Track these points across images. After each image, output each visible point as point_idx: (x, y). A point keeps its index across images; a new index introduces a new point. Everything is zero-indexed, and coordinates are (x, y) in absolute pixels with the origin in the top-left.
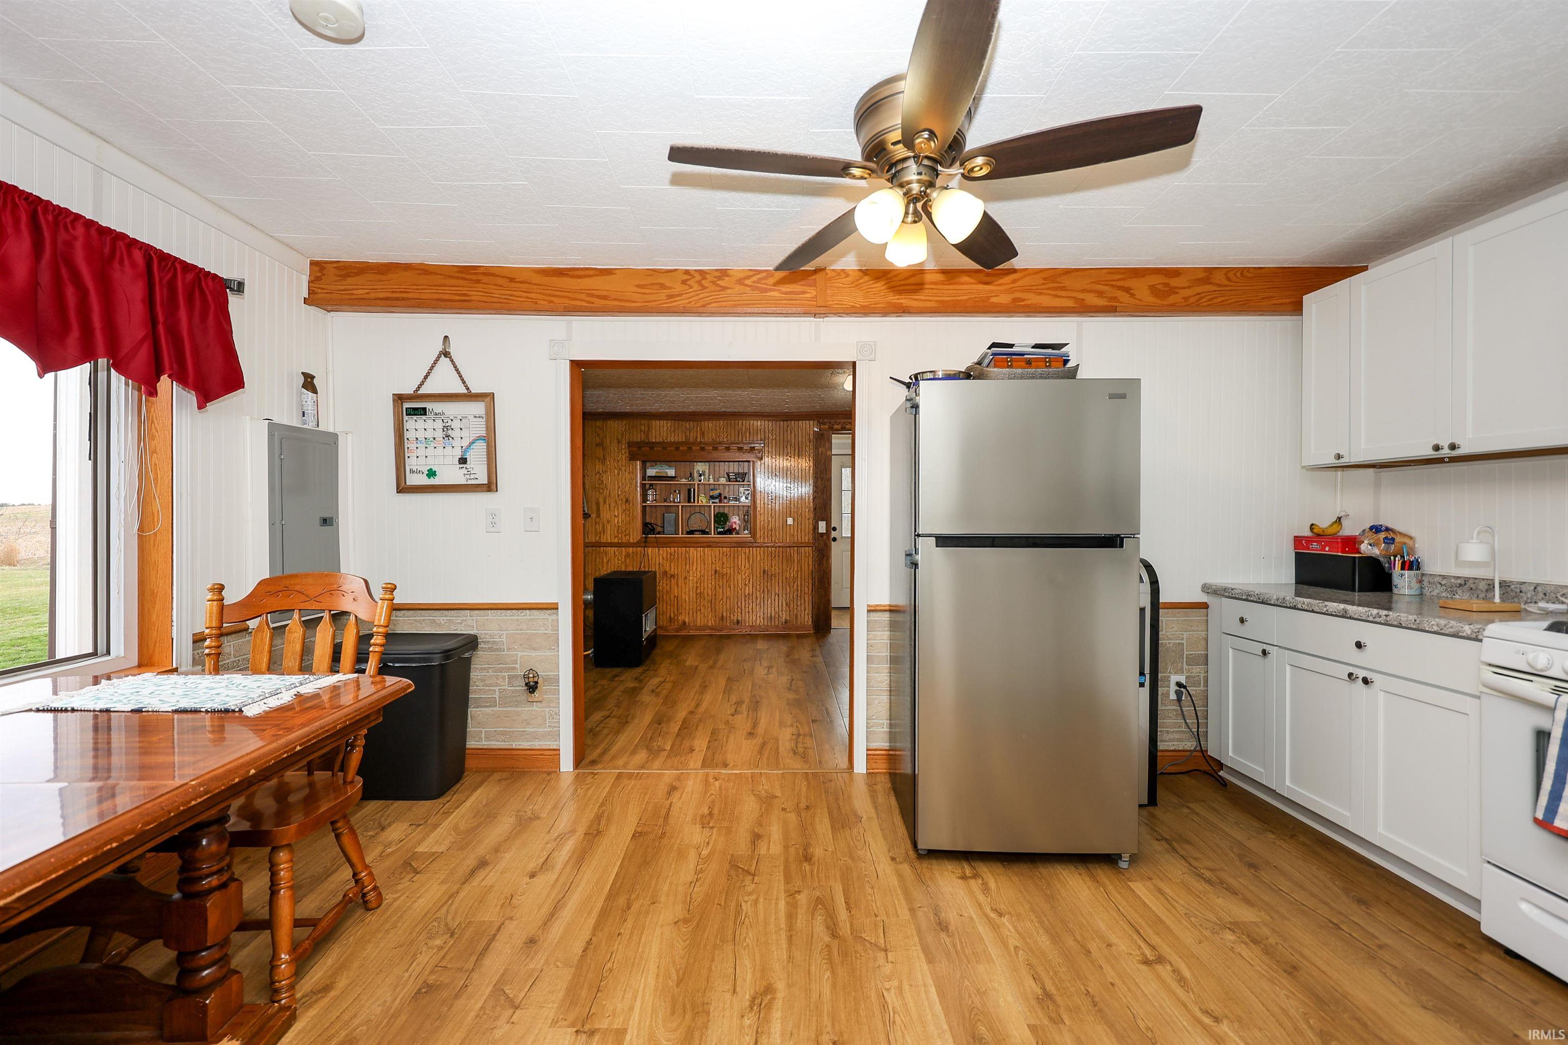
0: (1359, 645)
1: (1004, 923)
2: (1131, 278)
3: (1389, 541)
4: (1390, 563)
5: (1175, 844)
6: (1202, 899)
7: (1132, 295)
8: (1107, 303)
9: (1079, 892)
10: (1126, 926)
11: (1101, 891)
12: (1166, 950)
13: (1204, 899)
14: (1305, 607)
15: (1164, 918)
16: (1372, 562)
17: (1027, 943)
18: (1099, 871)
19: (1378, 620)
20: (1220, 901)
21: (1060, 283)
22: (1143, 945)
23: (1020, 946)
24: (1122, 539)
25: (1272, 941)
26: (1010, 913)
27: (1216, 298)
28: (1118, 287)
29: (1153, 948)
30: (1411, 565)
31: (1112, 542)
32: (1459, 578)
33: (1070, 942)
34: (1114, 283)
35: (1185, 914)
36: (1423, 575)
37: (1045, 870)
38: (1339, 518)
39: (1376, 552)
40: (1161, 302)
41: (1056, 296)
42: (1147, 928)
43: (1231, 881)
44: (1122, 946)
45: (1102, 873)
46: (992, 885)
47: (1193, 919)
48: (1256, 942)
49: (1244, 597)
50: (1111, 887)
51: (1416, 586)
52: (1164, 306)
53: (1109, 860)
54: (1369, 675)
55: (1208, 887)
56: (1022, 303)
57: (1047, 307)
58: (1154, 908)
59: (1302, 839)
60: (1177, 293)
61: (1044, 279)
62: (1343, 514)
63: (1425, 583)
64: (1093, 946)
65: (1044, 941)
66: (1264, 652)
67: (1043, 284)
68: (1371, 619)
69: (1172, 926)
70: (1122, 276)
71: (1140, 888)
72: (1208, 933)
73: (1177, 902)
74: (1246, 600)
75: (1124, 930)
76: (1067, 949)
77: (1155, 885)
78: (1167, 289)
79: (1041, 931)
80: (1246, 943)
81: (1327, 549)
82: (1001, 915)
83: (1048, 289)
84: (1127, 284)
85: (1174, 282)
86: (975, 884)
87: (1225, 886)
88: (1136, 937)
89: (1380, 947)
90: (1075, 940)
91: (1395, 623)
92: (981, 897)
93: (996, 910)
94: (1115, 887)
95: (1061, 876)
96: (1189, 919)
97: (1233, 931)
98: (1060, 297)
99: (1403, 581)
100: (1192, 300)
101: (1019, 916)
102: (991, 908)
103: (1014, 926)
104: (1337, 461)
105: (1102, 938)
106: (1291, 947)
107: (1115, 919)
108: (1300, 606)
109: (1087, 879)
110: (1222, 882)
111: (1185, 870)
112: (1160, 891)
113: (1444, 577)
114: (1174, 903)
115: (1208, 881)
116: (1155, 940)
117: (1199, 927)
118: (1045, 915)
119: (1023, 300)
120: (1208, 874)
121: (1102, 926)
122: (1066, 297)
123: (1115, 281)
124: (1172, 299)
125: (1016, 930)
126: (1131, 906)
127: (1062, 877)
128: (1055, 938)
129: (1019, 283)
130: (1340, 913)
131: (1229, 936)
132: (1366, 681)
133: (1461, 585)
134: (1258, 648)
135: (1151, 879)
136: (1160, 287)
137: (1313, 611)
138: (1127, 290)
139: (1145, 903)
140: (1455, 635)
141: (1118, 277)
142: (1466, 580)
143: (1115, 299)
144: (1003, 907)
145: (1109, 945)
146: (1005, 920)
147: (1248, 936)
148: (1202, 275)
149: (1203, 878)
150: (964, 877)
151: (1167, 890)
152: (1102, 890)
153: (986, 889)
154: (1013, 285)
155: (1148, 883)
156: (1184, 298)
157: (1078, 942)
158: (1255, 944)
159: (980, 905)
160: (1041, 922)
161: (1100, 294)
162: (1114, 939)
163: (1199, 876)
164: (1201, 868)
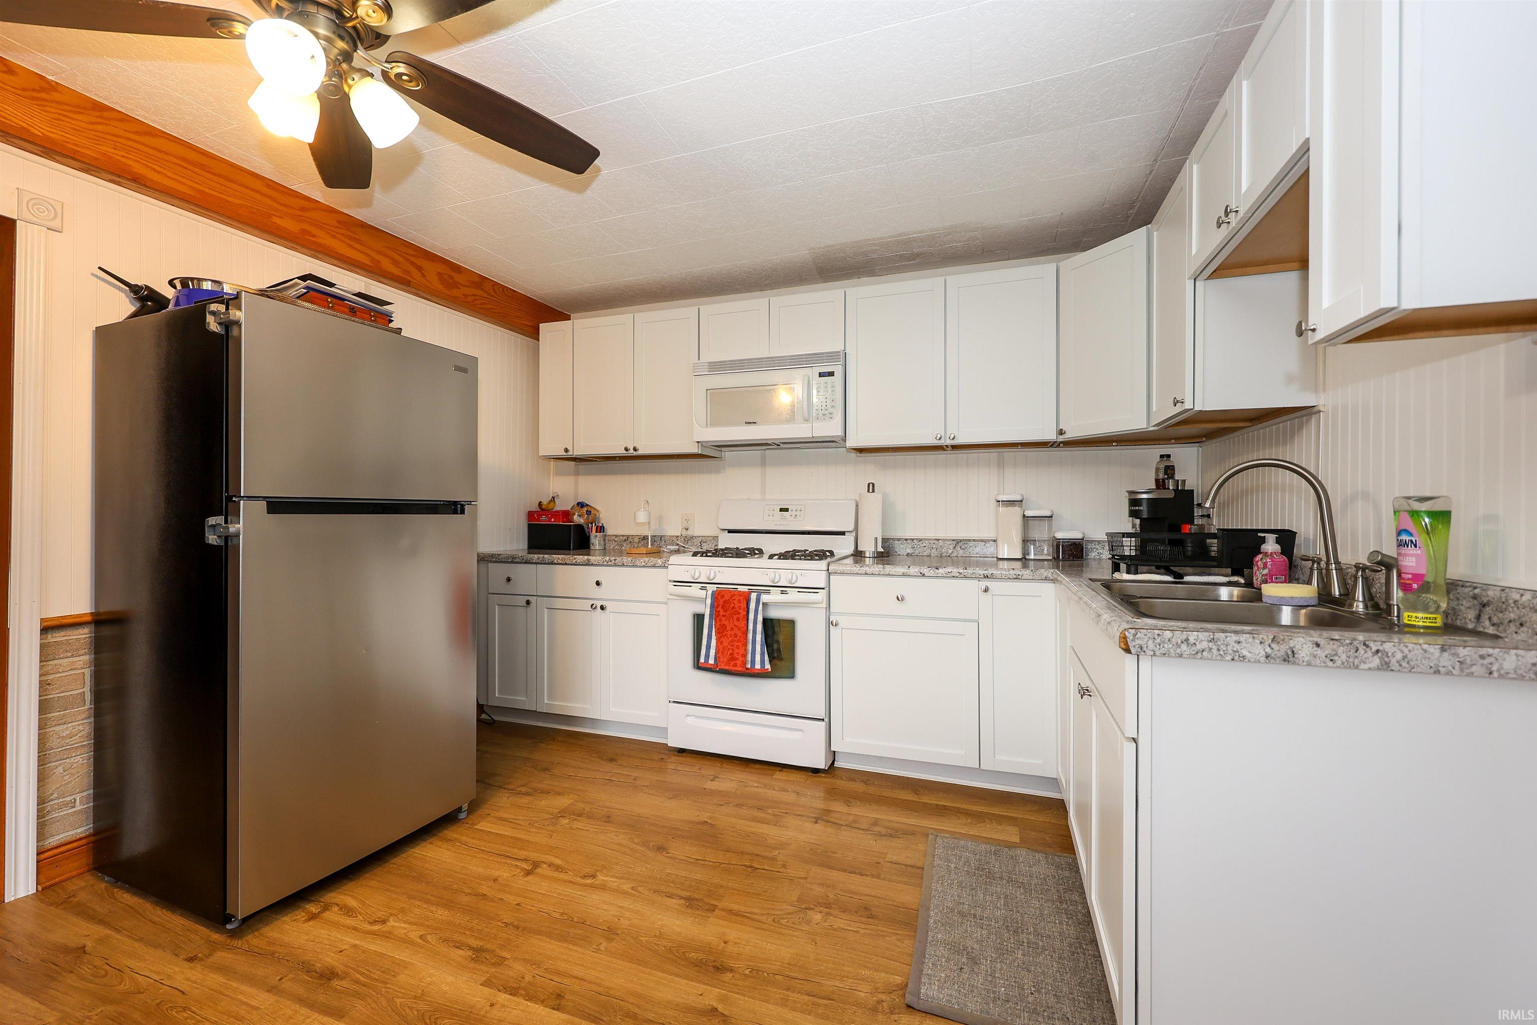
0: (598, 583)
1: (393, 926)
2: (422, 258)
3: (589, 513)
4: (588, 528)
5: (486, 781)
6: (531, 808)
7: (423, 275)
8: (401, 274)
9: (441, 857)
10: (498, 859)
11: (459, 846)
12: (535, 856)
13: (533, 807)
14: (560, 561)
15: (518, 836)
16: (580, 527)
17: (428, 926)
18: (446, 832)
19: (610, 563)
20: (543, 803)
21: (354, 233)
22: (519, 864)
23: (424, 932)
24: (462, 506)
25: (587, 809)
26: (392, 915)
27: (486, 304)
28: (411, 262)
29: (526, 860)
30: (601, 529)
31: (455, 508)
32: (624, 536)
33: (464, 899)
34: (409, 257)
35: (529, 824)
36: (605, 535)
37: (399, 861)
38: (553, 498)
39: (581, 521)
40: (446, 291)
41: (351, 246)
42: (512, 850)
43: (541, 786)
44: (504, 874)
45: (450, 832)
46: (352, 902)
47: (536, 825)
48: (580, 815)
49: (510, 560)
50: (463, 838)
51: (602, 543)
52: (449, 295)
53: (450, 819)
54: (602, 603)
55: (530, 798)
56: (313, 239)
57: (342, 255)
58: (506, 833)
59: (560, 739)
60: (459, 288)
61: (339, 222)
62: (555, 494)
63: (607, 542)
64: (484, 889)
65: (441, 914)
66: (528, 602)
67: (336, 227)
68: (605, 563)
69: (527, 838)
70: (415, 253)
71: (483, 826)
72: (551, 828)
73: (518, 820)
74: (512, 562)
75: (497, 862)
76: (466, 906)
77: (495, 817)
78: (451, 281)
79: (434, 908)
80: (576, 820)
81: (553, 520)
82: (384, 922)
83: (343, 235)
84: (419, 262)
85: (458, 278)
86: (333, 915)
87: (539, 791)
88: (509, 861)
89: (635, 779)
90: (467, 894)
91: (620, 564)
92: (349, 921)
93: (376, 921)
94: (467, 836)
95: (415, 855)
96: (534, 826)
97: (564, 817)
98: (354, 248)
99: (596, 540)
100: (470, 299)
101: (402, 910)
102: (369, 923)
103: (405, 922)
104: (565, 454)
105: (486, 878)
106: (598, 806)
107: (485, 859)
108: (556, 561)
109: (440, 843)
110: (535, 790)
111: (507, 795)
112: (501, 819)
113: (616, 536)
114: (517, 821)
115: (527, 794)
116: (523, 854)
117: (544, 827)
118: (427, 894)
119: (314, 236)
120: (523, 789)
121: (480, 870)
122: (362, 252)
123: (408, 254)
124: (455, 292)
125: (410, 923)
126: (490, 843)
127: (417, 855)
128: (449, 905)
129: (308, 214)
130: (607, 772)
131: (565, 821)
132: (602, 608)
133: (625, 540)
134: (522, 601)
135: (489, 815)
136: (446, 276)
137: (566, 564)
138: (420, 269)
139: (498, 834)
140: (654, 566)
141: (411, 252)
142: (628, 536)
143: (408, 272)
144: (380, 914)
145: (495, 880)
146: (392, 923)
147: (574, 814)
148: (477, 280)
149: (523, 794)
150: (313, 917)
151: (505, 816)
152: (458, 844)
153: (348, 911)
154: (301, 213)
155: (489, 819)
156: (464, 295)
157: (470, 894)
158: (580, 817)
159: (355, 929)
160: (427, 901)
161: (395, 263)
162: (496, 873)
163: (519, 794)
164: (517, 788)
